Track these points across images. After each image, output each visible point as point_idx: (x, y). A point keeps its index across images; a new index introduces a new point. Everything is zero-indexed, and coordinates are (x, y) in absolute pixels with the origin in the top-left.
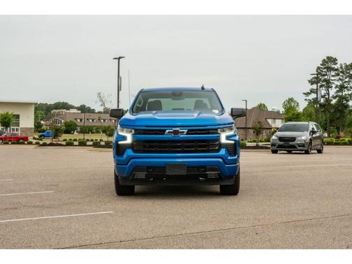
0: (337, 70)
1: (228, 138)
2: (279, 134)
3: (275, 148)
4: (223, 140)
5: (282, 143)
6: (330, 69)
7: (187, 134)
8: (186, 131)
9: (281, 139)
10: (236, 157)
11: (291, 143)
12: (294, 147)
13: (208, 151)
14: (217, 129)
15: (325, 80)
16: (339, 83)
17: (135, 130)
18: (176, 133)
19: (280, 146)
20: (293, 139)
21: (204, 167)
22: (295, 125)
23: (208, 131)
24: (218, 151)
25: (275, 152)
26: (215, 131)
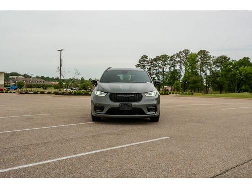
0: (148, 61)
5: (117, 104)
6: (145, 61)
11: (135, 104)
15: (143, 66)
16: (149, 67)
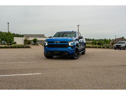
1: (71, 44)
2: (116, 44)
3: (115, 48)
4: (70, 44)
5: (117, 47)
7: (60, 43)
8: (59, 42)
9: (117, 46)
10: (73, 49)
11: (119, 47)
12: (120, 48)
13: (66, 48)
14: (68, 42)
17: (48, 42)
18: (57, 42)
19: (116, 48)
20: (120, 46)
21: (64, 52)
22: (121, 42)
23: (65, 42)
24: (68, 47)
25: (115, 49)
26: (67, 42)
